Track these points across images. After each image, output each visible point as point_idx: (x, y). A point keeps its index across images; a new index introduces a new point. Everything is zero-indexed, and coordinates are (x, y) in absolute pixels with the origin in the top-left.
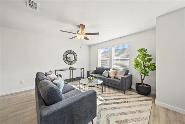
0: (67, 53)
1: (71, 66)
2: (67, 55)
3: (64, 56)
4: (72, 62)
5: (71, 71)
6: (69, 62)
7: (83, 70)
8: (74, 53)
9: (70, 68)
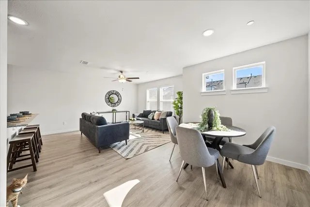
0: (110, 93)
1: (114, 108)
2: (110, 96)
3: (107, 97)
4: (115, 104)
5: (114, 113)
6: (112, 103)
7: (128, 113)
8: (117, 94)
9: (113, 110)
